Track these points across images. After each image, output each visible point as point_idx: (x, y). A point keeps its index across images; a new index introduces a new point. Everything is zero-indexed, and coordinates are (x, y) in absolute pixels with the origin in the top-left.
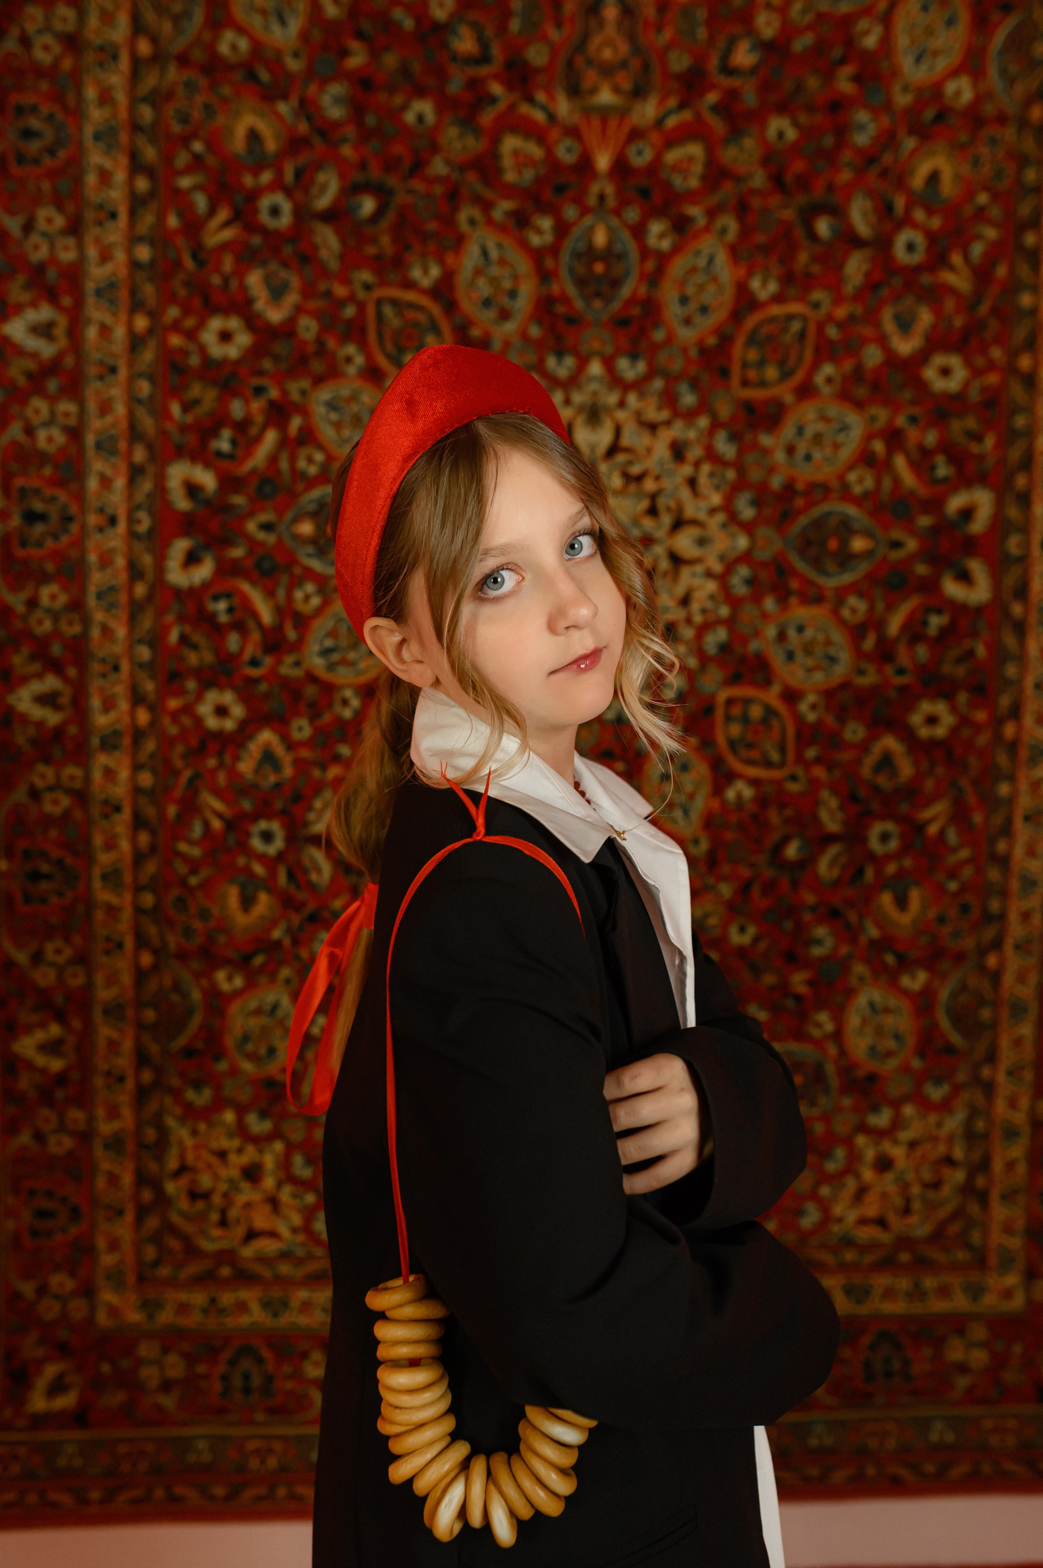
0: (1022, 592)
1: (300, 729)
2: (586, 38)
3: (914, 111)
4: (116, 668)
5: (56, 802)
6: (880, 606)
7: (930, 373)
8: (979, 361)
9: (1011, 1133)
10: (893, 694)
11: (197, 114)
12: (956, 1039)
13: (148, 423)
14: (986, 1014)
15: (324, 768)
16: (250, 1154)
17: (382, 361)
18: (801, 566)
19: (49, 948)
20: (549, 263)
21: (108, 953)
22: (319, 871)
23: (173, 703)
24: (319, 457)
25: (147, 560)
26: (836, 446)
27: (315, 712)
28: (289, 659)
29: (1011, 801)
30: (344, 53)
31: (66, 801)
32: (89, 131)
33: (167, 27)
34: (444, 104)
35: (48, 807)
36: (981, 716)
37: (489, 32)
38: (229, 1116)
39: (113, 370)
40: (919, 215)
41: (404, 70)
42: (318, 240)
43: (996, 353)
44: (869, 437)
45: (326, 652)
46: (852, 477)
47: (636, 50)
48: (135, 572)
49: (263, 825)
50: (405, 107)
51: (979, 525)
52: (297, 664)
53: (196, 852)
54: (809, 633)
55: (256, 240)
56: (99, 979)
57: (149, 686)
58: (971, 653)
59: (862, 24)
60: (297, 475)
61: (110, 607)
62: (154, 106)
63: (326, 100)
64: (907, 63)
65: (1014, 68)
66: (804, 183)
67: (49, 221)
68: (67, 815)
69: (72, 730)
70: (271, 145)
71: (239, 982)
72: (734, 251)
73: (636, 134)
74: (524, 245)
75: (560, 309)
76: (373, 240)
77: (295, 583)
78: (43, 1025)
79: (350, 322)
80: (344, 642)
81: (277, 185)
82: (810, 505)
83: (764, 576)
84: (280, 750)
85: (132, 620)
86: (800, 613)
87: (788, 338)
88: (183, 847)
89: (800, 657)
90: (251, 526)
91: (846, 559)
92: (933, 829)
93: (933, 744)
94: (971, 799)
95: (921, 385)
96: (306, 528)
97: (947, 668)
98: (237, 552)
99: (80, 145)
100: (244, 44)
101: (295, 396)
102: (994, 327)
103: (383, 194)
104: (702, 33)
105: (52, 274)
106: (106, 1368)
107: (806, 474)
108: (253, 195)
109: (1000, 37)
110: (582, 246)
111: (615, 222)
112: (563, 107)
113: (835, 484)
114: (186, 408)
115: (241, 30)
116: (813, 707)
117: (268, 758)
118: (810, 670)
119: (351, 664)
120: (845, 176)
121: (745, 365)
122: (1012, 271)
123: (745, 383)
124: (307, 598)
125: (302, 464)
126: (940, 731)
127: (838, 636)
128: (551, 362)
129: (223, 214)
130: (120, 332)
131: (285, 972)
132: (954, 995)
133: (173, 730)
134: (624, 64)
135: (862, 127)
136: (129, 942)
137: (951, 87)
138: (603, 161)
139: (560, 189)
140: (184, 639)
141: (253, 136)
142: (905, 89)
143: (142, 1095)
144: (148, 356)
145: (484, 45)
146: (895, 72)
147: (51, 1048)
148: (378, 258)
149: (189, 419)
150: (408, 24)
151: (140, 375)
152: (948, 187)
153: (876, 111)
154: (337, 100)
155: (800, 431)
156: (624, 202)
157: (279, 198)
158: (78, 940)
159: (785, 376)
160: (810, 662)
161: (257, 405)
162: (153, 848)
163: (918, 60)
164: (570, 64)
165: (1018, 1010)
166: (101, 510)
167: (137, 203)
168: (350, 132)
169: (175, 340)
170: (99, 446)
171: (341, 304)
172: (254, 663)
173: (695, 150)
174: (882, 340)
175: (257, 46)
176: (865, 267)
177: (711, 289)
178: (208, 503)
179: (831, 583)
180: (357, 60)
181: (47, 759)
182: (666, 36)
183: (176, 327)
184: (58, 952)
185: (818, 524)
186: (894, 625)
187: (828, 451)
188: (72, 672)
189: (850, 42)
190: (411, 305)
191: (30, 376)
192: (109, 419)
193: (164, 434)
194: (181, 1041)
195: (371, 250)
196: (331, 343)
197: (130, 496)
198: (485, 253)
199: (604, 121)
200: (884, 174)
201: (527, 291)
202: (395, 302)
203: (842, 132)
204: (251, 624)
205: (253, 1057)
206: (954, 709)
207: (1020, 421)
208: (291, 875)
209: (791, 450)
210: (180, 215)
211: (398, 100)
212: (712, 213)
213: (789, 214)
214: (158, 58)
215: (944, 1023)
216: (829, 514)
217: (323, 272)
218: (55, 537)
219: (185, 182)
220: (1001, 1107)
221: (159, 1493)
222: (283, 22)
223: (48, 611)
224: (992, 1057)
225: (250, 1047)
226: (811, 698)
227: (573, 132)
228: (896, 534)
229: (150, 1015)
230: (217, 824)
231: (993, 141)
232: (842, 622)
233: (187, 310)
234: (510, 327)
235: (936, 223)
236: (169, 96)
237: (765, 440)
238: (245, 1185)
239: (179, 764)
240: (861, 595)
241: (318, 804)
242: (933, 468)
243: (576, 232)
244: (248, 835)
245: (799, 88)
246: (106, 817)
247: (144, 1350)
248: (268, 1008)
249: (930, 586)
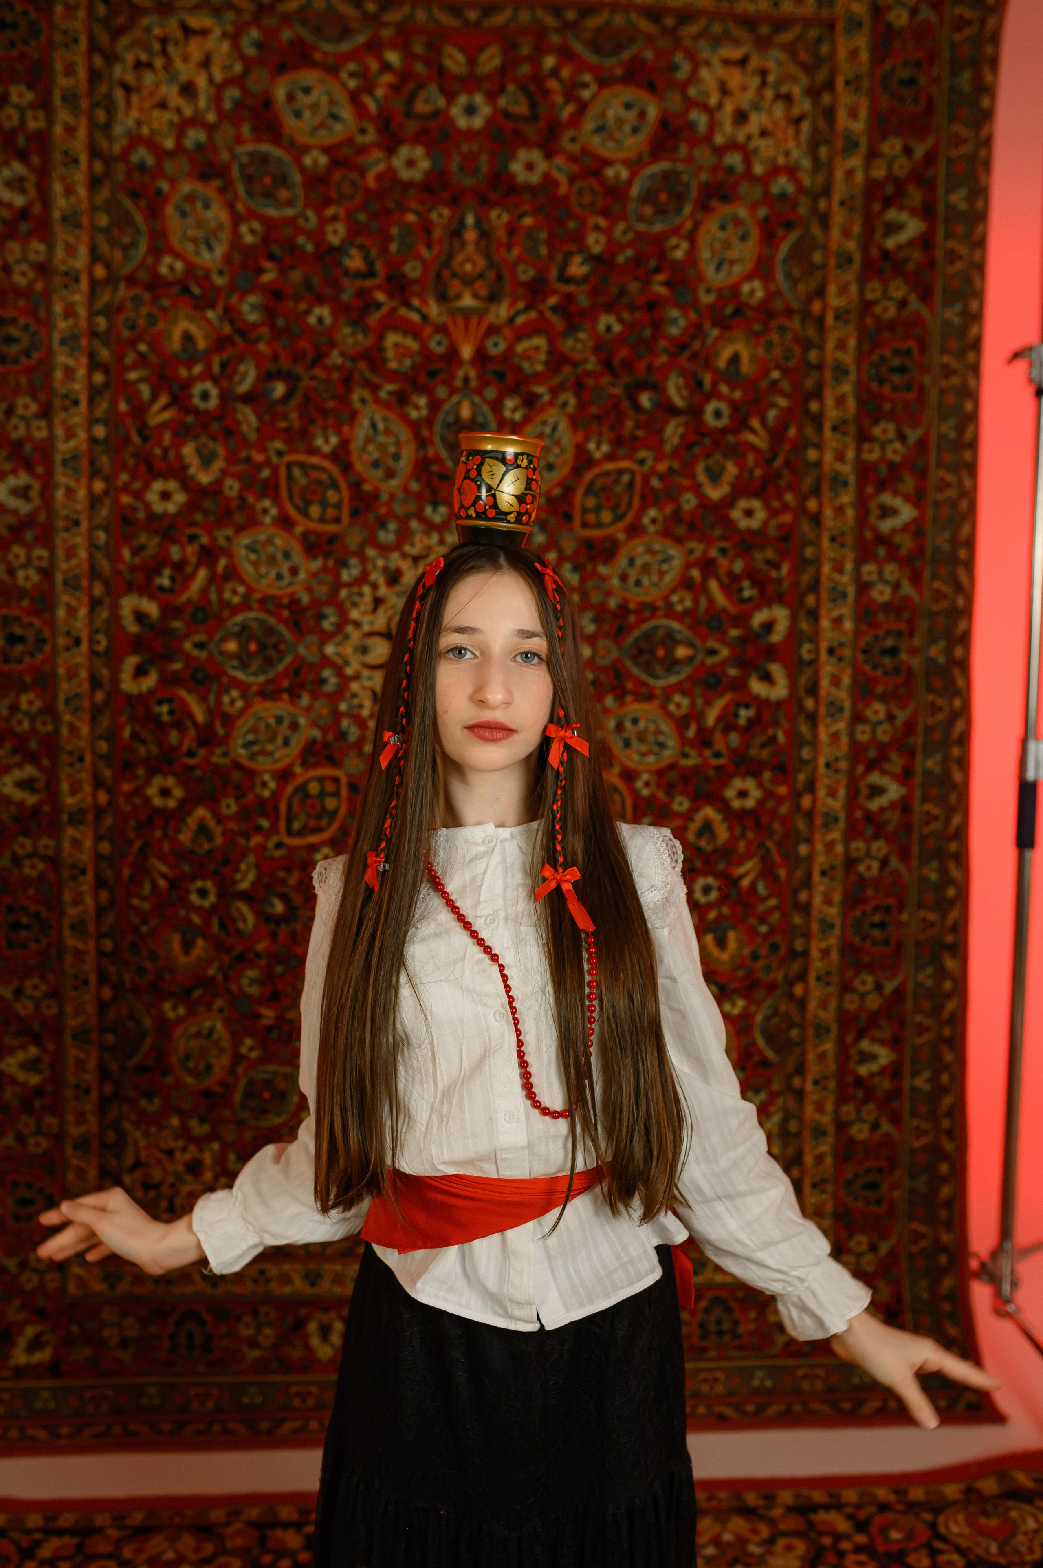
0: (813, 689)
1: (228, 806)
2: (451, 255)
3: (714, 310)
4: (81, 759)
5: (33, 867)
6: (700, 702)
7: (736, 514)
8: (776, 504)
9: (819, 1133)
10: (711, 773)
11: (142, 322)
12: (770, 1054)
13: (104, 565)
14: (794, 1033)
15: (248, 839)
16: (192, 1152)
17: (292, 512)
18: (635, 671)
19: (28, 984)
20: (425, 432)
21: (76, 988)
22: (245, 920)
23: (127, 787)
24: (241, 589)
25: (105, 672)
26: (661, 574)
27: (240, 792)
28: (219, 751)
29: (810, 858)
30: (260, 271)
31: (41, 866)
32: (56, 338)
33: (118, 255)
34: (340, 309)
35: (27, 871)
36: (782, 790)
37: (374, 252)
38: (175, 1121)
39: (77, 523)
40: (724, 389)
41: (307, 284)
42: (240, 417)
43: (789, 497)
44: (688, 566)
45: (247, 745)
46: (675, 598)
47: (491, 264)
48: (95, 682)
49: (199, 884)
50: (308, 312)
51: (777, 637)
52: (225, 754)
53: (146, 906)
54: (642, 724)
55: (190, 419)
56: (69, 1010)
57: (108, 773)
58: (773, 739)
59: (674, 241)
60: (224, 604)
61: (76, 711)
62: (108, 318)
63: (245, 308)
64: (709, 270)
65: (796, 273)
66: (628, 365)
67: (26, 407)
68: (42, 877)
69: (46, 809)
70: (202, 344)
71: (181, 1011)
72: (573, 420)
73: (492, 330)
74: (405, 418)
75: (434, 468)
76: (285, 417)
77: (224, 690)
78: (24, 1047)
79: (267, 480)
80: (262, 737)
81: (207, 374)
82: (641, 621)
83: (603, 678)
84: (212, 824)
85: (93, 720)
86: (635, 708)
87: (618, 489)
88: (136, 902)
89: (635, 743)
90: (187, 645)
91: (671, 664)
92: (746, 883)
93: (744, 813)
94: (777, 859)
95: (729, 524)
96: (232, 646)
97: (753, 752)
98: (177, 666)
99: (49, 349)
100: (179, 266)
101: (221, 542)
102: (787, 475)
103: (291, 380)
104: (544, 251)
105: (28, 448)
106: (75, 1329)
107: (636, 596)
108: (187, 384)
109: (784, 248)
110: (451, 418)
111: (477, 399)
112: (434, 310)
113: (660, 603)
114: (134, 553)
115: (177, 255)
116: (647, 784)
117: (203, 829)
118: (643, 754)
119: (270, 754)
120: (663, 359)
121: (585, 510)
122: (800, 431)
123: (585, 525)
124: (233, 701)
125: (227, 595)
126: (750, 803)
127: (665, 726)
128: (428, 510)
129: (163, 400)
130: (82, 494)
131: (219, 1003)
132: (767, 1019)
133: (127, 808)
134: (481, 276)
135: (674, 321)
136: (93, 980)
137: (746, 288)
138: (467, 352)
139: (433, 374)
140: (134, 735)
141: (187, 337)
142: (708, 291)
143: (104, 1103)
144: (104, 512)
145: (370, 263)
146: (700, 278)
147: (31, 1066)
148: (288, 430)
149: (137, 561)
150: (310, 248)
151: (98, 527)
152: (746, 366)
153: (684, 309)
154: (254, 307)
155: (631, 562)
156: (484, 383)
157: (208, 385)
158: (51, 977)
159: (618, 519)
160: (644, 748)
161: (190, 550)
162: (112, 903)
163: (718, 268)
164: (438, 276)
165: (821, 1030)
166: (68, 634)
167: (94, 393)
168: (265, 331)
169: (126, 499)
170: (66, 583)
171: (258, 467)
172: (191, 754)
173: (540, 341)
174: (696, 488)
175: (190, 267)
176: (681, 430)
177: (556, 451)
178: (152, 627)
179: (659, 684)
180: (269, 277)
181: (26, 833)
182: (515, 252)
183: (126, 488)
184: (35, 987)
185: (648, 636)
186: (711, 717)
187: (655, 578)
188: (46, 762)
189: (662, 255)
190: (314, 467)
191: (11, 528)
192: (74, 562)
193: (118, 573)
194: (135, 1060)
195: (283, 424)
196: (251, 499)
197: (91, 622)
198: (374, 425)
199: (467, 321)
200: (694, 356)
201: (408, 454)
202: (302, 465)
203: (658, 326)
204: (189, 723)
205: (194, 1072)
206: (760, 785)
207: (809, 552)
208: (222, 924)
209: (624, 577)
210: (128, 401)
211: (303, 306)
212: (555, 391)
213: (616, 391)
214: (111, 280)
215: (761, 1042)
216: (656, 628)
217: (244, 442)
218: (32, 655)
219: (133, 376)
220: (810, 1109)
221: (117, 1429)
222: (210, 248)
223: (27, 714)
224: (801, 1069)
225: (191, 1064)
226: (645, 777)
227: (442, 329)
228: (712, 644)
229: (110, 1038)
230: (162, 883)
231: (782, 330)
232: (669, 715)
233: (134, 477)
234: (394, 483)
235: (737, 395)
236: (120, 309)
237: (603, 570)
238: (188, 1178)
239: (131, 835)
240: (684, 693)
241: (243, 866)
242: (740, 590)
243: (446, 407)
244: (188, 892)
245: (623, 292)
246: (74, 878)
247: (106, 1314)
248: (205, 1031)
249: (740, 686)
